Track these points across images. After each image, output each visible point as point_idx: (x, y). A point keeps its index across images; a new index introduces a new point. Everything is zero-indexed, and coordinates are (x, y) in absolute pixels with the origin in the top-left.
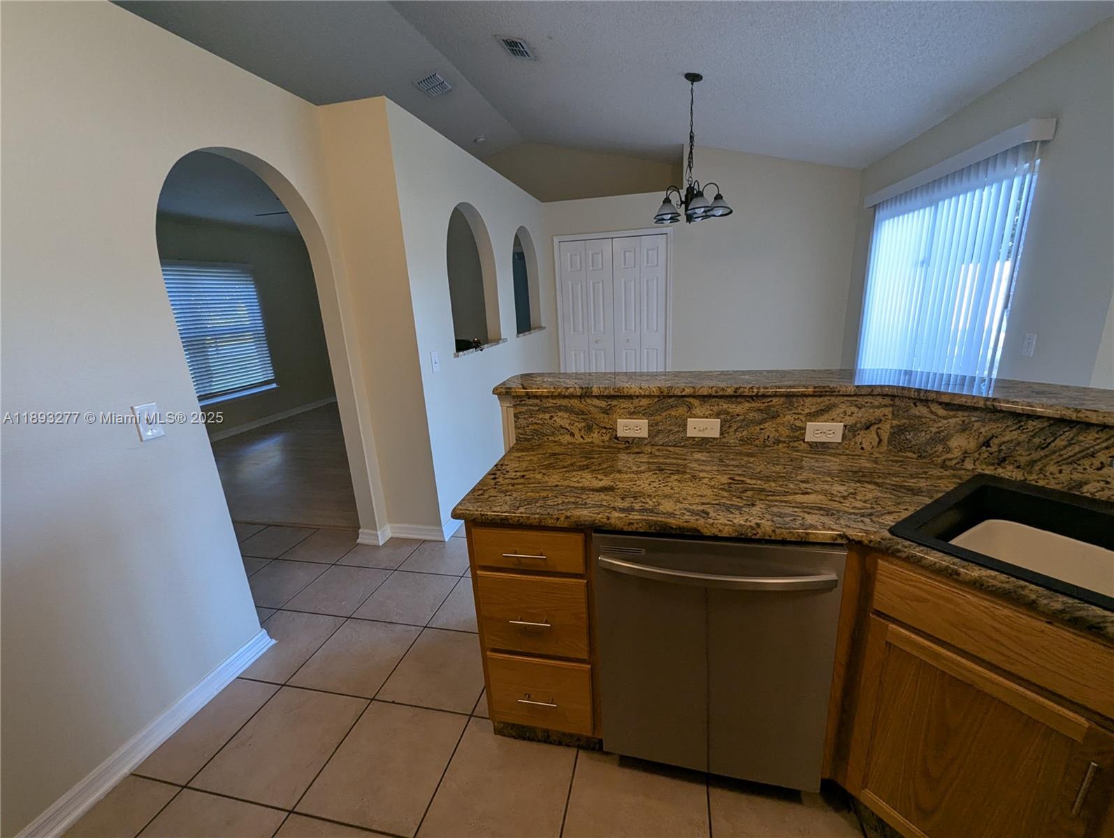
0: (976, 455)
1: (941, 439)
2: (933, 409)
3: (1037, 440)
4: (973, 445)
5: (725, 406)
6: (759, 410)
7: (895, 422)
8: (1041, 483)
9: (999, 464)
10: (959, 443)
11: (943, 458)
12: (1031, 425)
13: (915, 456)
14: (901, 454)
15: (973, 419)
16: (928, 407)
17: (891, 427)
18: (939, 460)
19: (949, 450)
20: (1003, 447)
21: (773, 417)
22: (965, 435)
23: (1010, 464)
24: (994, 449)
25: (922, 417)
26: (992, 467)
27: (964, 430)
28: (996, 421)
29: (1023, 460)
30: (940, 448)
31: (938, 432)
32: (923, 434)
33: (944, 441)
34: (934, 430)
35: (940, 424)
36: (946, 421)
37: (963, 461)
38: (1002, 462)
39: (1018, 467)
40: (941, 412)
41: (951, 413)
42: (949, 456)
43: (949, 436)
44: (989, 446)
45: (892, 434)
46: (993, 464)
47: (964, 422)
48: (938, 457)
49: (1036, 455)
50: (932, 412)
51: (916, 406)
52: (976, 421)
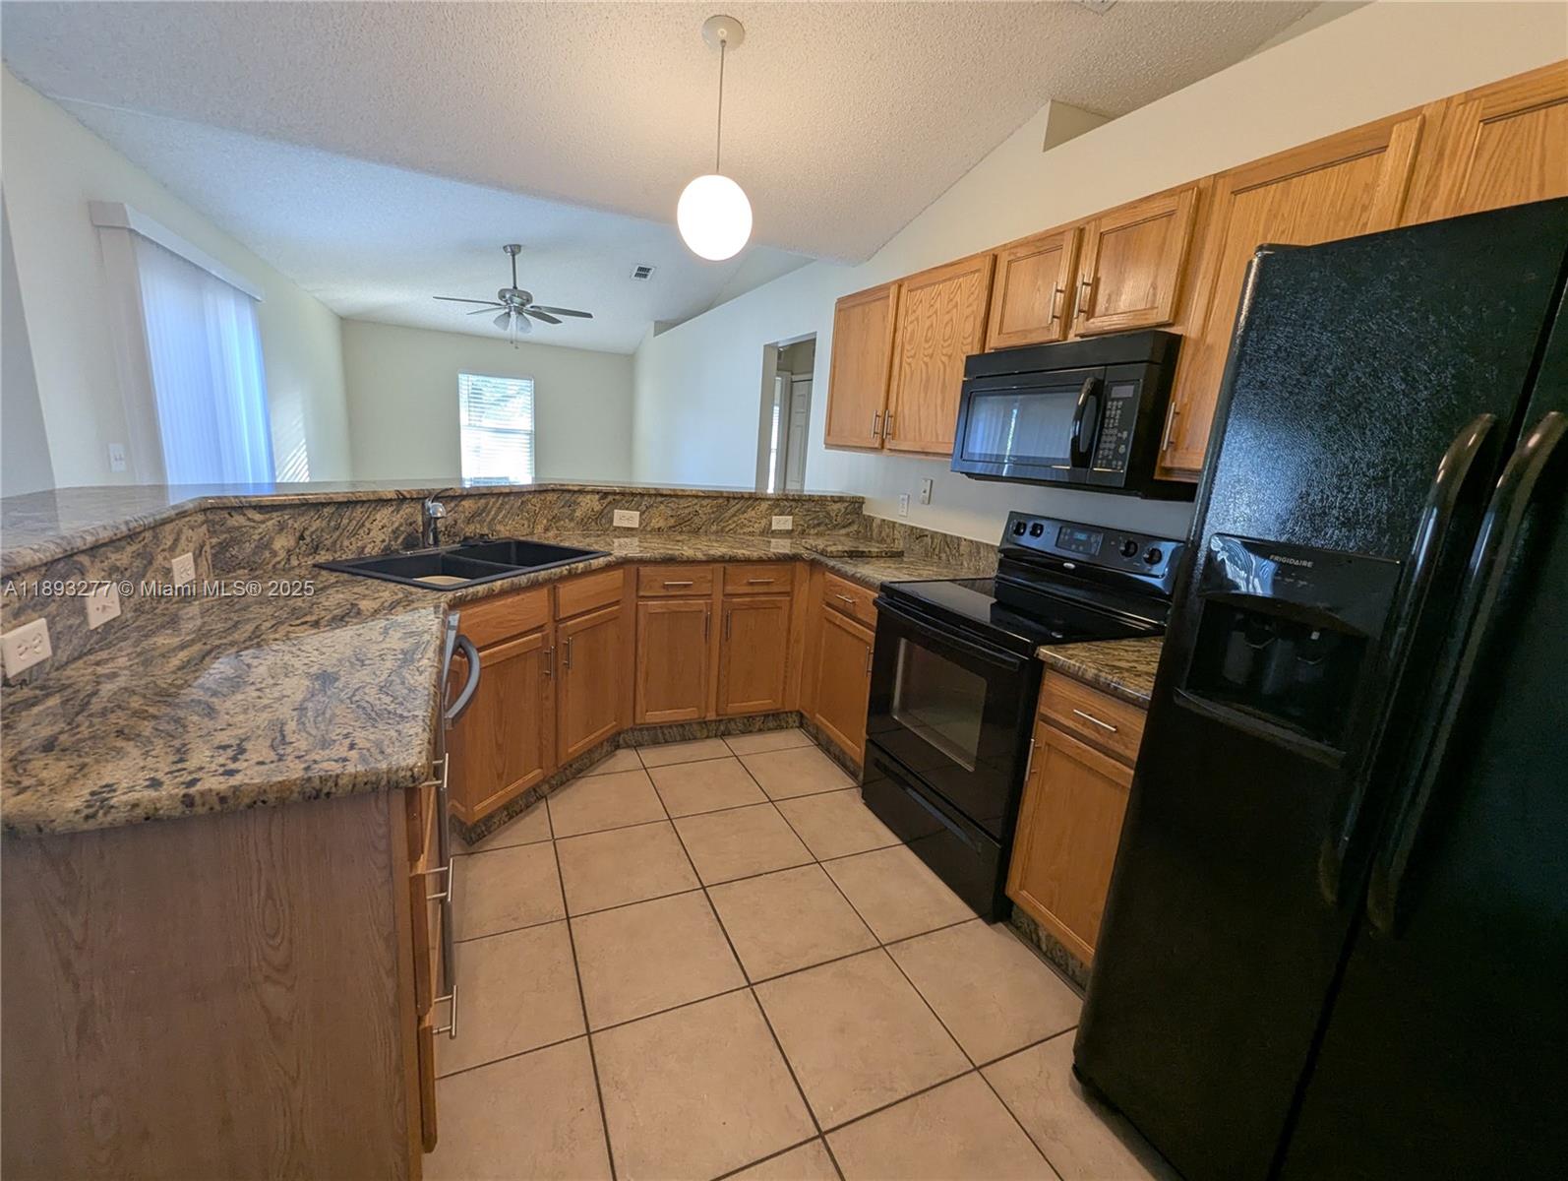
0: (297, 550)
1: (265, 545)
2: (250, 516)
3: (333, 524)
4: (292, 543)
5: (114, 557)
6: (138, 555)
7: (214, 541)
8: (344, 557)
9: (315, 553)
10: (281, 543)
11: (273, 562)
12: (326, 511)
13: (246, 571)
14: (231, 575)
15: (286, 517)
16: (244, 515)
17: (212, 547)
18: (270, 566)
19: (274, 554)
20: (314, 537)
21: (150, 563)
22: (284, 534)
23: (323, 549)
24: (308, 540)
25: (241, 527)
26: (311, 557)
27: (282, 530)
28: (303, 515)
29: (328, 543)
30: (267, 554)
31: (261, 539)
32: (247, 544)
33: (268, 546)
34: (256, 537)
35: (260, 530)
36: (264, 526)
37: (289, 560)
38: (316, 550)
39: (328, 550)
40: (258, 517)
41: (267, 516)
42: (278, 559)
43: (272, 539)
44: (304, 539)
45: (214, 556)
46: (311, 554)
47: (279, 522)
48: (268, 564)
49: (334, 537)
50: (249, 519)
51: (232, 516)
52: (289, 519)
